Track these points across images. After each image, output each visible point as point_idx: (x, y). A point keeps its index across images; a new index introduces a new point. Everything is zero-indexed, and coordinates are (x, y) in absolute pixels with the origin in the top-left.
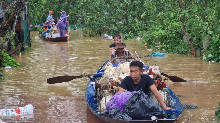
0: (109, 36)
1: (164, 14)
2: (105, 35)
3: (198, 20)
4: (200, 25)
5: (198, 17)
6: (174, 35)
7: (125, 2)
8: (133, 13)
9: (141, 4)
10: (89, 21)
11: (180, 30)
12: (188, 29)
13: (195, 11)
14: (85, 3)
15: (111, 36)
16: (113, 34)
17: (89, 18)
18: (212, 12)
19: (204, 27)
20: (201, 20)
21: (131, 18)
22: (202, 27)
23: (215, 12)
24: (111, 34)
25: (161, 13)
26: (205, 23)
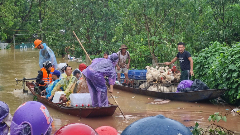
0: (73, 57)
1: (132, 37)
2: (69, 56)
3: (168, 45)
4: (169, 50)
5: (168, 43)
6: (143, 59)
7: (89, 23)
8: (96, 34)
9: (105, 24)
10: (51, 41)
11: (148, 53)
12: (158, 54)
13: (164, 37)
14: (46, 23)
15: (75, 58)
16: (76, 55)
17: (51, 38)
18: (180, 38)
19: (172, 53)
20: (171, 46)
21: (95, 39)
22: (171, 52)
23: (182, 38)
24: (75, 55)
25: (129, 36)
26: (173, 49)
